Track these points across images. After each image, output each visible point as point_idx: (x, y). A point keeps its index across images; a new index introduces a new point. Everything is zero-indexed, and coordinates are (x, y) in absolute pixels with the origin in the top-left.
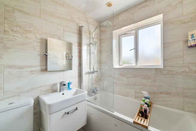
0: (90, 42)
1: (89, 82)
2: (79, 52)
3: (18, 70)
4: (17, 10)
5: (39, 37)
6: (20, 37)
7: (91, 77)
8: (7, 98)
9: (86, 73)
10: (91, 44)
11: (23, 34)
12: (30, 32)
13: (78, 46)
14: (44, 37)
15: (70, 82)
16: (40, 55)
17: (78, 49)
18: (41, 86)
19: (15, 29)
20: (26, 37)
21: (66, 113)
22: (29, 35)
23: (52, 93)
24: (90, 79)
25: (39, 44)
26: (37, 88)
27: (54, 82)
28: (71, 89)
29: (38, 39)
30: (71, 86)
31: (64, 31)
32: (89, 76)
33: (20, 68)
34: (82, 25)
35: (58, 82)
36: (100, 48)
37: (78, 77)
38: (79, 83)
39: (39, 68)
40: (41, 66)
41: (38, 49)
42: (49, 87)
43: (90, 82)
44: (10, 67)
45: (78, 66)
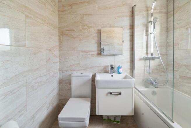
0: (148, 20)
1: (145, 70)
2: (130, 36)
3: (85, 54)
4: (85, 15)
5: (96, 29)
6: (86, 32)
7: (149, 64)
8: (81, 70)
9: (141, 59)
10: (149, 22)
11: (88, 29)
12: (91, 27)
13: (130, 29)
14: (99, 28)
15: (119, 66)
16: (97, 43)
17: (130, 32)
18: (98, 66)
19: (84, 28)
20: (89, 31)
21: (109, 92)
22: (91, 29)
23: (105, 73)
24: (147, 66)
25: (96, 35)
26: (95, 67)
27: (106, 65)
28: (120, 73)
29: (96, 31)
30: (120, 70)
31: (115, 18)
32: (145, 62)
33: (86, 52)
34: (135, 5)
35: (109, 65)
36: (167, 24)
37: (130, 62)
38: (131, 69)
39: (96, 53)
40: (97, 51)
41: (96, 38)
42: (103, 68)
43: (147, 70)
44: (82, 51)
45: (130, 51)
